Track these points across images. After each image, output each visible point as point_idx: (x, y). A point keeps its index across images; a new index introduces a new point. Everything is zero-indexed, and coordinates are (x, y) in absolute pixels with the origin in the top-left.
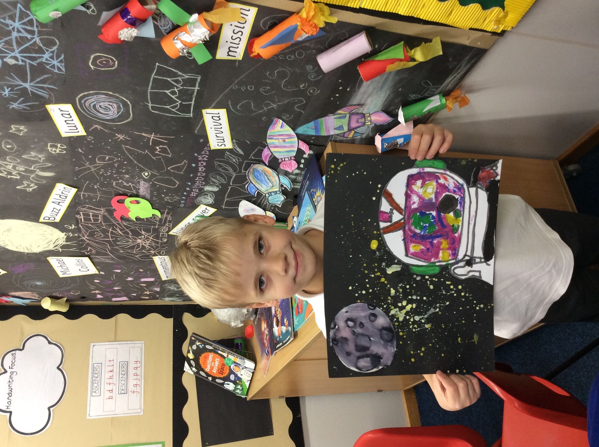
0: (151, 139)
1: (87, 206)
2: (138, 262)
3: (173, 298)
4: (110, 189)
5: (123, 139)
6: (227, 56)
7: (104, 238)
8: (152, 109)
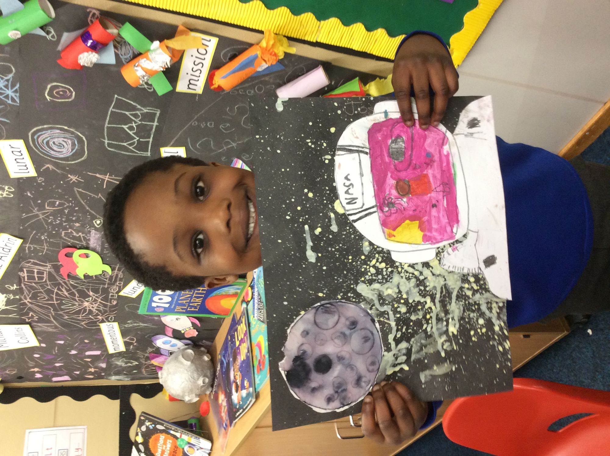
0: (106, 181)
1: (32, 260)
3: (120, 377)
5: (76, 181)
7: (47, 300)
8: (108, 146)
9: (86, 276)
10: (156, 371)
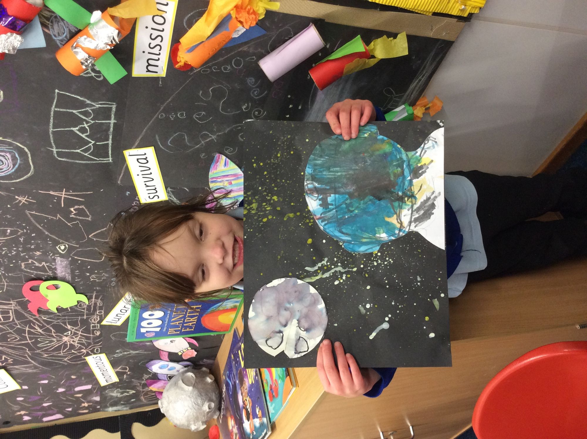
0: (63, 198)
2: (68, 366)
3: (118, 407)
4: (19, 274)
6: (147, 71)
7: (20, 340)
8: (57, 156)
9: (59, 309)
10: (156, 397)
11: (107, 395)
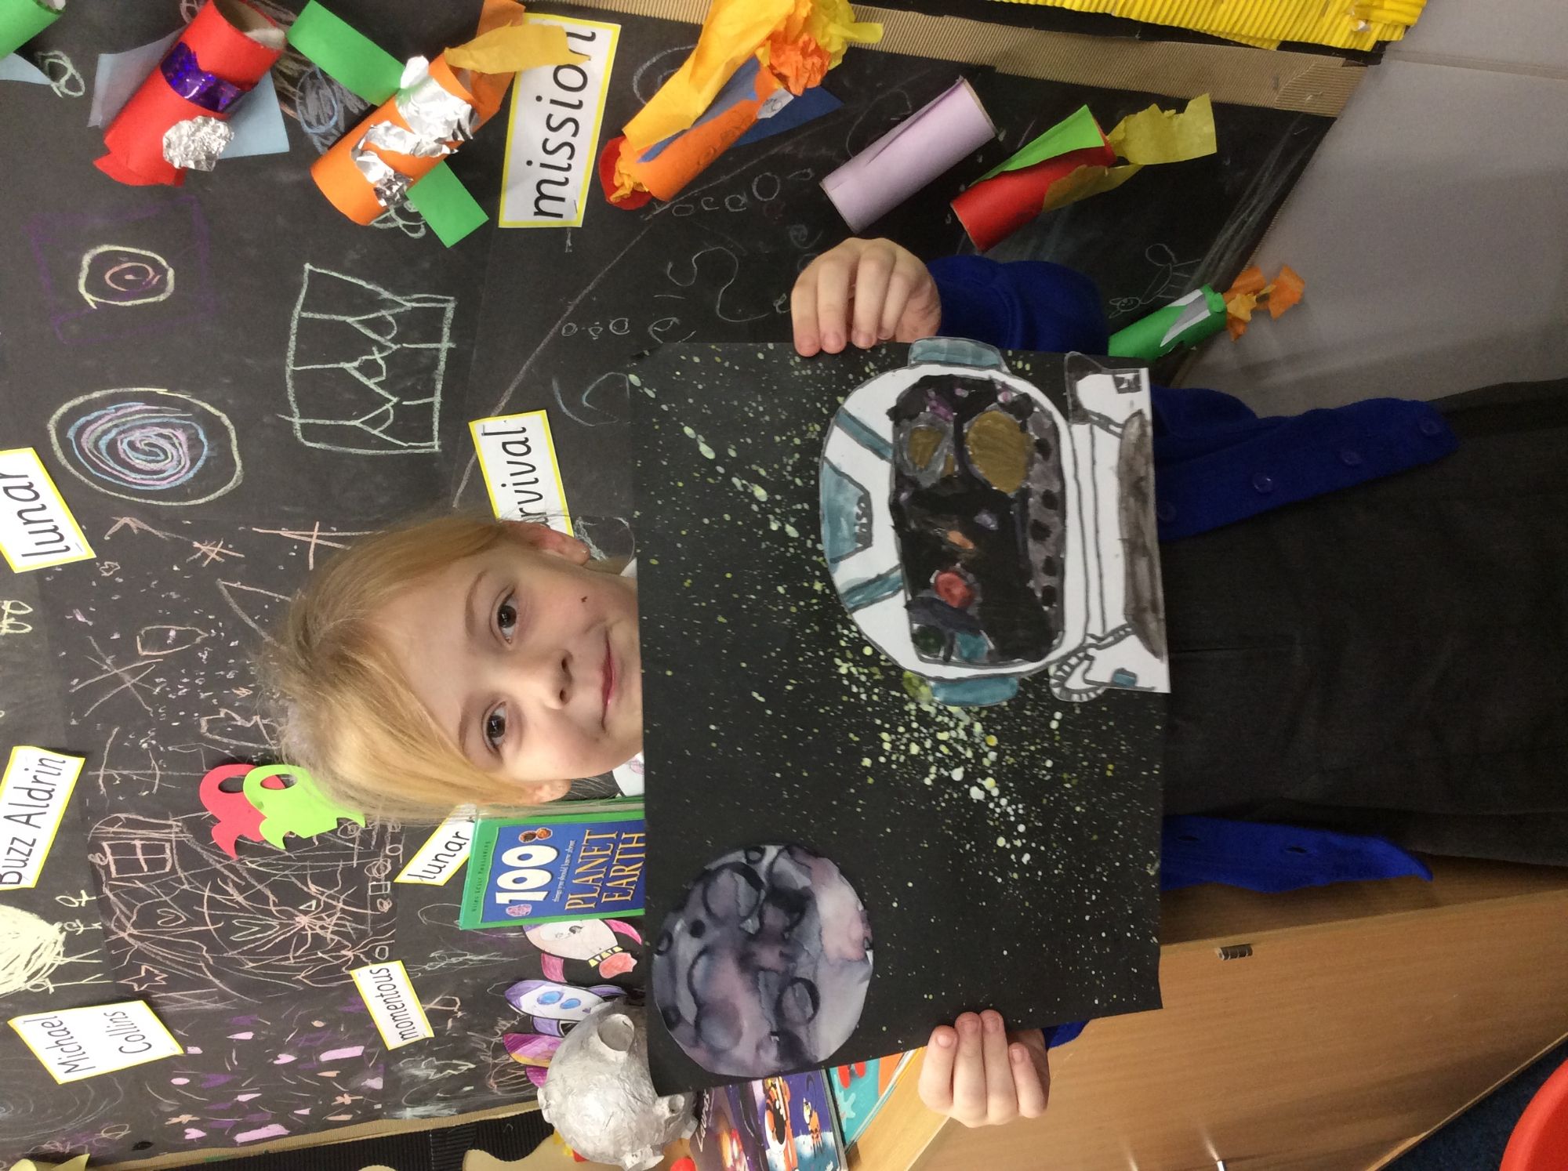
0: (312, 546)
1: (122, 816)
2: (307, 995)
3: (428, 1108)
4: (193, 747)
5: (218, 558)
6: (536, 214)
7: (187, 924)
8: (304, 436)
9: (291, 841)
10: (529, 1081)
11: (400, 1074)
